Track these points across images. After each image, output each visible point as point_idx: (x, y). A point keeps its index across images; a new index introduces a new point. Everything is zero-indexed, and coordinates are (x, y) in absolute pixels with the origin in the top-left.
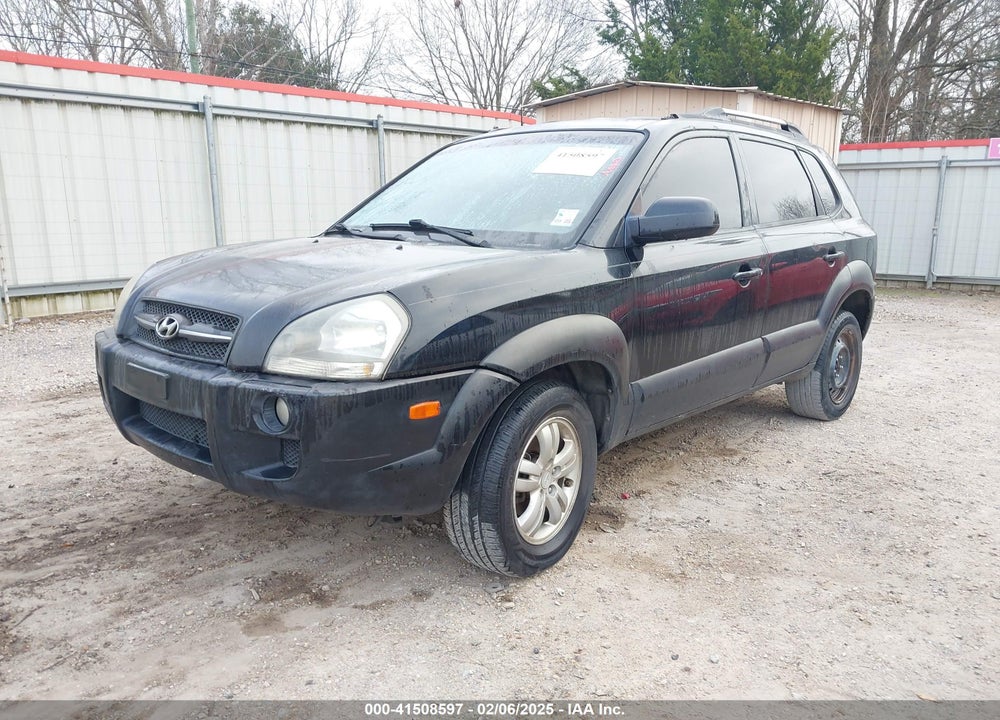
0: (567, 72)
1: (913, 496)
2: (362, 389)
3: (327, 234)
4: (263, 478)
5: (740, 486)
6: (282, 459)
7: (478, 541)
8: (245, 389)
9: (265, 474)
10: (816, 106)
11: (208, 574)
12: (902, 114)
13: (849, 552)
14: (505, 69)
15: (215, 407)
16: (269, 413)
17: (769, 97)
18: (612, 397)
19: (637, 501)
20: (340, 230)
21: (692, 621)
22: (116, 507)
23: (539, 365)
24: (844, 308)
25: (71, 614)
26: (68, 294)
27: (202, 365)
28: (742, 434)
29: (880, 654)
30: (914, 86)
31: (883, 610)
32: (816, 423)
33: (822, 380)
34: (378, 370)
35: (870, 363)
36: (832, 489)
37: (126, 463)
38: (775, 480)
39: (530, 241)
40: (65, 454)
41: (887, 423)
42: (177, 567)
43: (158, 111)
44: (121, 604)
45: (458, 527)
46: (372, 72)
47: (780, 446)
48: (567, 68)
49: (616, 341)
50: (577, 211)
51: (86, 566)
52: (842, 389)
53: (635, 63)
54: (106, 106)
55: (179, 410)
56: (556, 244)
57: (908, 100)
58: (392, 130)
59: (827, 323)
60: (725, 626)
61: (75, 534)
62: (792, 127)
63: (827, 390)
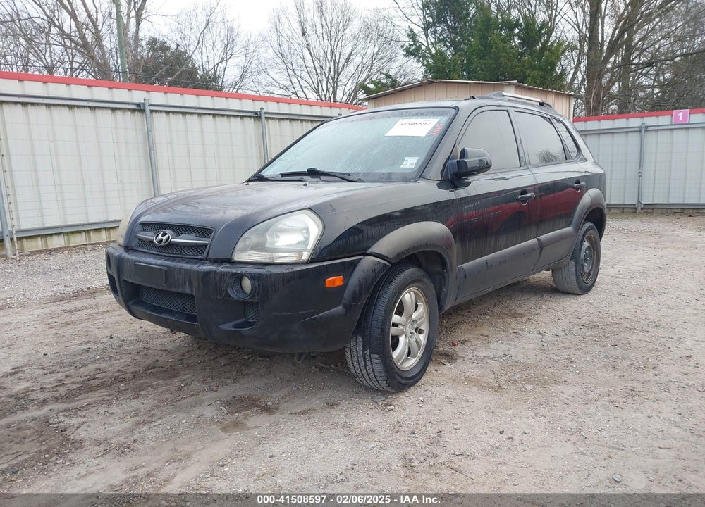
0: (383, 76)
1: (642, 336)
2: (297, 269)
3: (249, 181)
4: (233, 329)
5: (529, 335)
6: (245, 317)
7: (369, 367)
8: (221, 272)
9: (234, 326)
10: (556, 93)
11: (190, 399)
12: (612, 97)
13: (605, 370)
14: (338, 76)
15: (201, 285)
16: (237, 287)
17: (524, 87)
18: (446, 275)
19: (462, 347)
20: (259, 178)
21: (510, 412)
22: (120, 363)
23: (402, 253)
24: (587, 220)
25: (106, 426)
26: (55, 234)
27: (189, 261)
28: (525, 304)
29: (631, 425)
30: (619, 79)
31: (630, 401)
32: (574, 296)
33: (576, 267)
34: (305, 256)
35: (605, 259)
36: (589, 334)
37: (118, 338)
38: (551, 330)
39: (388, 178)
40: (76, 333)
41: (620, 294)
42: (168, 396)
43: (113, 109)
44: (138, 418)
45: (355, 359)
46: (246, 80)
47: (552, 311)
48: (383, 74)
49: (447, 239)
50: (417, 158)
51: (108, 398)
52: (589, 274)
53: (429, 69)
54: (78, 107)
55: (174, 290)
56: (406, 178)
57: (615, 88)
58: (270, 118)
59: (577, 229)
60: (531, 414)
61: (96, 380)
62: (546, 104)
63: (580, 274)
